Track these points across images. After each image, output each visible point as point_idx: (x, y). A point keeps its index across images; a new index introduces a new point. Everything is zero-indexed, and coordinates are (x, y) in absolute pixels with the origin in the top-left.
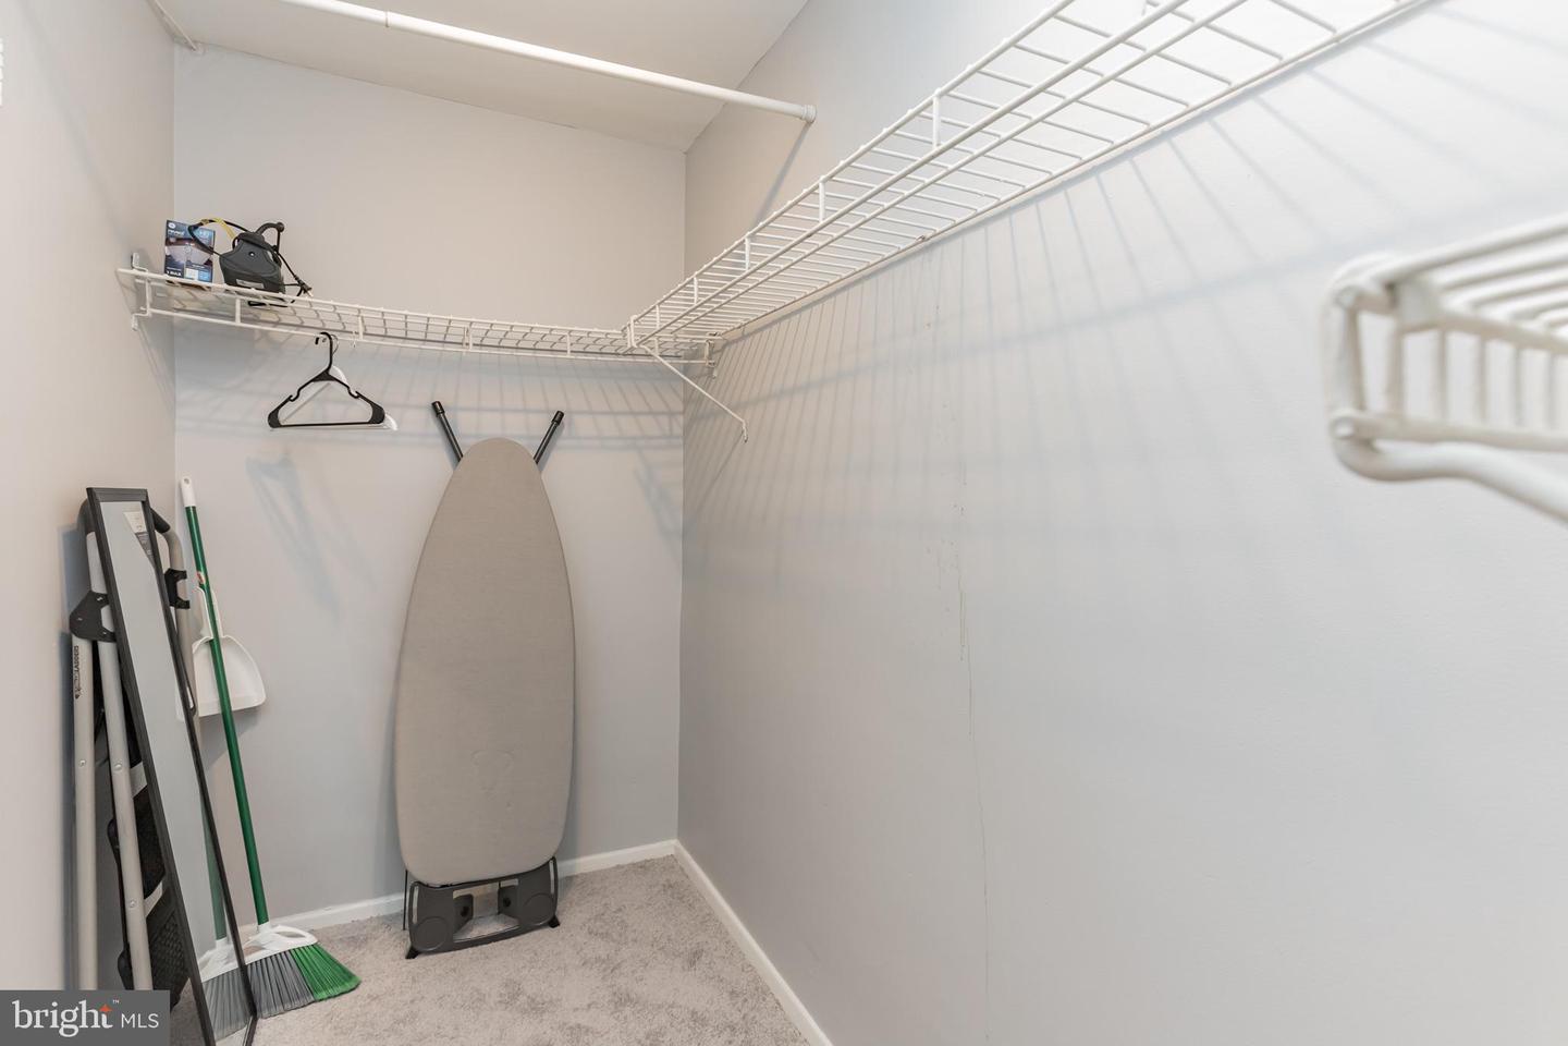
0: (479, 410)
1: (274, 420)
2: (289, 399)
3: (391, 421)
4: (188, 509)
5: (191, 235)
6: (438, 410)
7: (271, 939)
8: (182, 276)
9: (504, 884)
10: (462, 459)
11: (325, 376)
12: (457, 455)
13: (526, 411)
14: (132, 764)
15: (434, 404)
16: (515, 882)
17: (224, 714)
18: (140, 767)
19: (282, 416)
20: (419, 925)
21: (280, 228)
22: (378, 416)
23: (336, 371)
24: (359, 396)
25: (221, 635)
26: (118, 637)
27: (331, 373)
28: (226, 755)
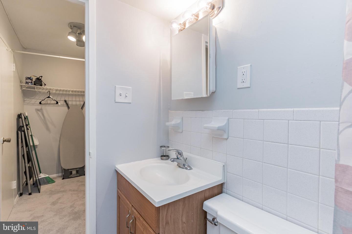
0: (72, 101)
1: (40, 103)
2: (43, 100)
3: (59, 104)
4: (26, 116)
5: (29, 78)
6: (65, 101)
7: (42, 176)
8: (28, 84)
9: (77, 169)
10: (70, 109)
11: (49, 97)
12: (69, 108)
13: (80, 101)
14: (26, 147)
15: (65, 100)
16: (78, 169)
17: (33, 145)
18: (27, 148)
19: (42, 103)
20: (64, 174)
21: (42, 77)
22: (57, 103)
23: (50, 96)
24: (54, 100)
25: (32, 134)
26: (24, 131)
27: (50, 97)
28: (34, 151)
